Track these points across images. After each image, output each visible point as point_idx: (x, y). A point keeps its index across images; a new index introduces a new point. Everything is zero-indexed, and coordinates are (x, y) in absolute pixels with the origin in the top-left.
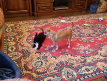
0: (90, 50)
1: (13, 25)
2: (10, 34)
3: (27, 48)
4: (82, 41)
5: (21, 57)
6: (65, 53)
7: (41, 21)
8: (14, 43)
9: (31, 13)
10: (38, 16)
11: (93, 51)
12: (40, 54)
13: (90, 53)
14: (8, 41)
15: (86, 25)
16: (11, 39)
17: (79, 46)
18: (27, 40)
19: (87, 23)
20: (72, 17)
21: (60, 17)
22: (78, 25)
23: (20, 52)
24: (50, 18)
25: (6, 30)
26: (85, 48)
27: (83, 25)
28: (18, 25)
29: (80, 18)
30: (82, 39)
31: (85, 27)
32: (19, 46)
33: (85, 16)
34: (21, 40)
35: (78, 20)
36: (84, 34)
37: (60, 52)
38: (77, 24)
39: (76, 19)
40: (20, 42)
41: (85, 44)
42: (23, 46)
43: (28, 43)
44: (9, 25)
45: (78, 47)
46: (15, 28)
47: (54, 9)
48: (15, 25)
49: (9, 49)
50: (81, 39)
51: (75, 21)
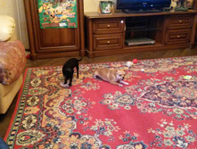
0: (188, 138)
1: (47, 72)
2: (35, 91)
3: (57, 122)
4: (174, 115)
5: (41, 141)
6: (130, 139)
7: (98, 67)
8: (36, 110)
9: (83, 50)
10: (94, 56)
11: (193, 140)
12: (80, 137)
13: (186, 144)
14: (27, 105)
15: (188, 78)
16: (33, 101)
17: (166, 126)
18: (62, 104)
19: (191, 74)
20: (160, 61)
21: (135, 60)
22: (171, 78)
23: (42, 129)
24: (117, 61)
25: (32, 82)
26: (177, 133)
27: (181, 78)
28: (55, 74)
29: (178, 62)
30: (174, 110)
31: (185, 84)
32: (45, 116)
33: (189, 59)
34: (51, 104)
35: (171, 68)
36: (180, 98)
37: (121, 138)
38: (169, 75)
39: (169, 65)
40: (48, 108)
41: (178, 123)
42: (50, 117)
43: (63, 111)
44: (40, 72)
45: (162, 129)
46: (48, 79)
47: (126, 44)
48: (50, 74)
49: (24, 122)
50: (171, 110)
51: (166, 70)
